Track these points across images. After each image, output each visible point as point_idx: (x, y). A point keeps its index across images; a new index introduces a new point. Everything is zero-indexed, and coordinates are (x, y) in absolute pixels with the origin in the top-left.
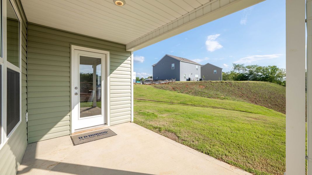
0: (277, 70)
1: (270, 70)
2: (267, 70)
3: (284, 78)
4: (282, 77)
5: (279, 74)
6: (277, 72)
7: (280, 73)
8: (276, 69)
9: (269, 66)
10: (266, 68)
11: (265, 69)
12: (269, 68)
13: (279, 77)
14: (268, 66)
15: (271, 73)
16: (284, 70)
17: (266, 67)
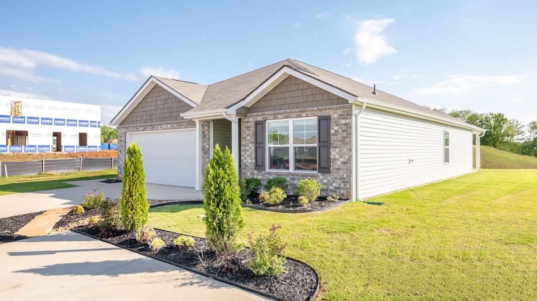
0: (504, 123)
1: (492, 122)
2: (487, 121)
3: (515, 137)
4: (512, 136)
5: (508, 130)
6: (505, 126)
7: (510, 128)
8: (503, 119)
9: (490, 114)
10: (486, 118)
11: (484, 119)
12: (490, 116)
13: (508, 136)
14: (488, 114)
15: (495, 128)
16: (515, 122)
17: (485, 115)
